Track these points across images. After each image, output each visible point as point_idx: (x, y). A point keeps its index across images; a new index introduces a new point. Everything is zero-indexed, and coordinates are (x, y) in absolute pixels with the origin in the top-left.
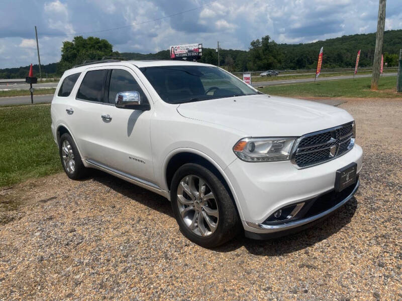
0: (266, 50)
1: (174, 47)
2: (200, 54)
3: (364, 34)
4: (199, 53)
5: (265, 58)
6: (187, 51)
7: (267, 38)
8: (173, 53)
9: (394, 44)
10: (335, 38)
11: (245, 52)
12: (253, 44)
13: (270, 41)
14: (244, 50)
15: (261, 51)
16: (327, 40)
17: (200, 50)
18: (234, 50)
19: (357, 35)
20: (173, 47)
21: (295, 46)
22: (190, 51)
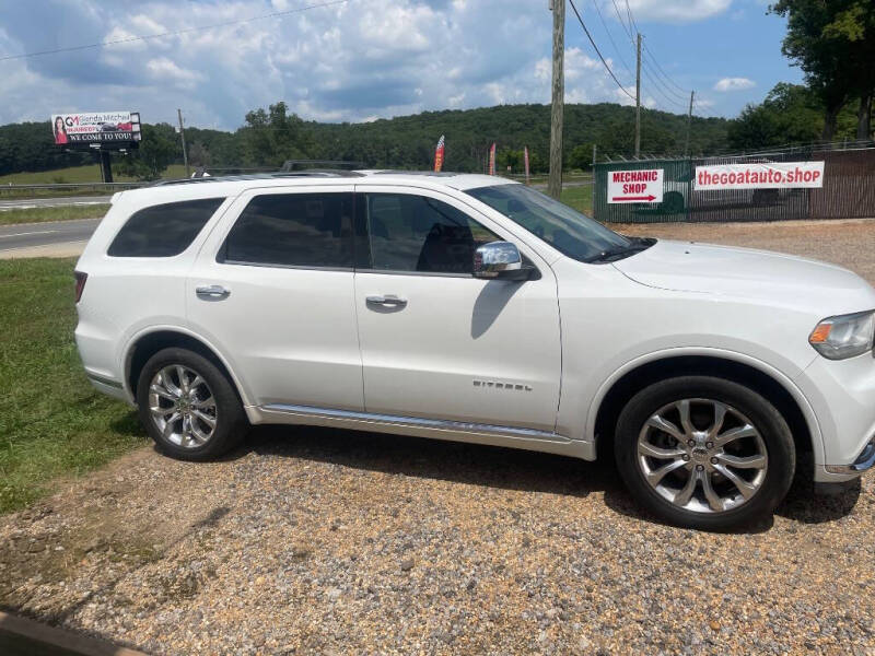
0: (281, 133)
1: (64, 117)
2: (135, 137)
3: (460, 112)
4: (134, 133)
5: (282, 151)
6: (100, 127)
7: (280, 109)
8: (61, 131)
9: (512, 131)
10: (408, 115)
11: (228, 134)
12: (251, 118)
13: (288, 114)
14: (225, 131)
15: (270, 137)
16: (396, 119)
17: (136, 128)
18: (201, 129)
19: (448, 112)
20: (58, 118)
21: (333, 127)
22: (108, 129)
